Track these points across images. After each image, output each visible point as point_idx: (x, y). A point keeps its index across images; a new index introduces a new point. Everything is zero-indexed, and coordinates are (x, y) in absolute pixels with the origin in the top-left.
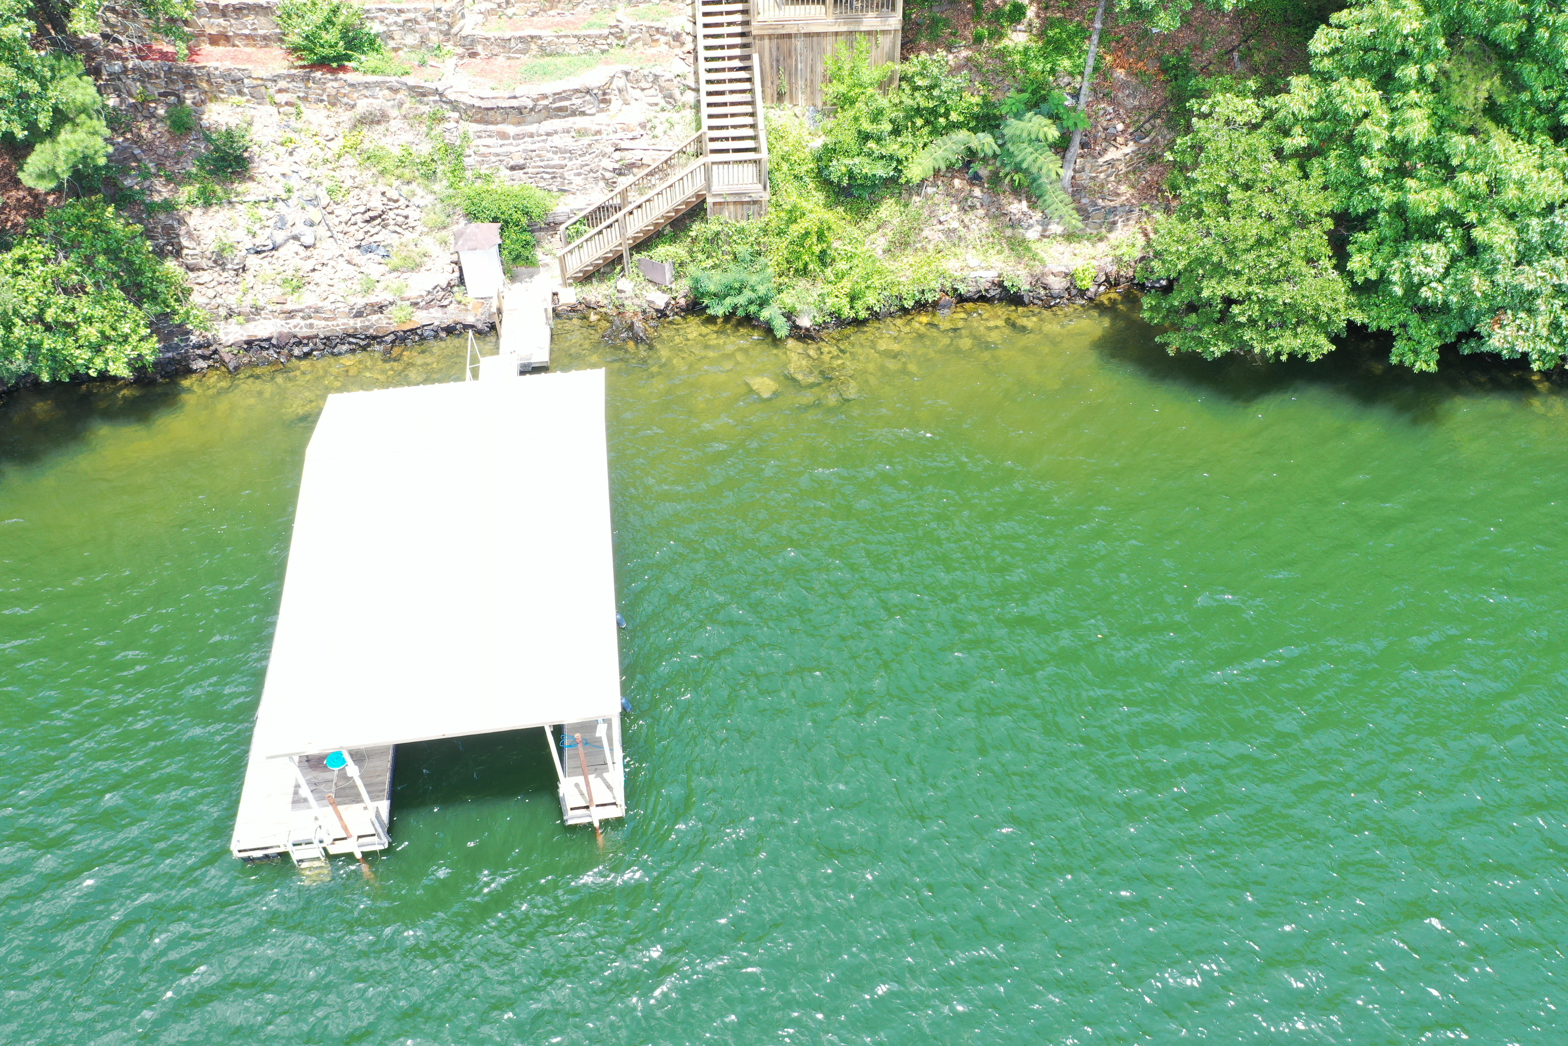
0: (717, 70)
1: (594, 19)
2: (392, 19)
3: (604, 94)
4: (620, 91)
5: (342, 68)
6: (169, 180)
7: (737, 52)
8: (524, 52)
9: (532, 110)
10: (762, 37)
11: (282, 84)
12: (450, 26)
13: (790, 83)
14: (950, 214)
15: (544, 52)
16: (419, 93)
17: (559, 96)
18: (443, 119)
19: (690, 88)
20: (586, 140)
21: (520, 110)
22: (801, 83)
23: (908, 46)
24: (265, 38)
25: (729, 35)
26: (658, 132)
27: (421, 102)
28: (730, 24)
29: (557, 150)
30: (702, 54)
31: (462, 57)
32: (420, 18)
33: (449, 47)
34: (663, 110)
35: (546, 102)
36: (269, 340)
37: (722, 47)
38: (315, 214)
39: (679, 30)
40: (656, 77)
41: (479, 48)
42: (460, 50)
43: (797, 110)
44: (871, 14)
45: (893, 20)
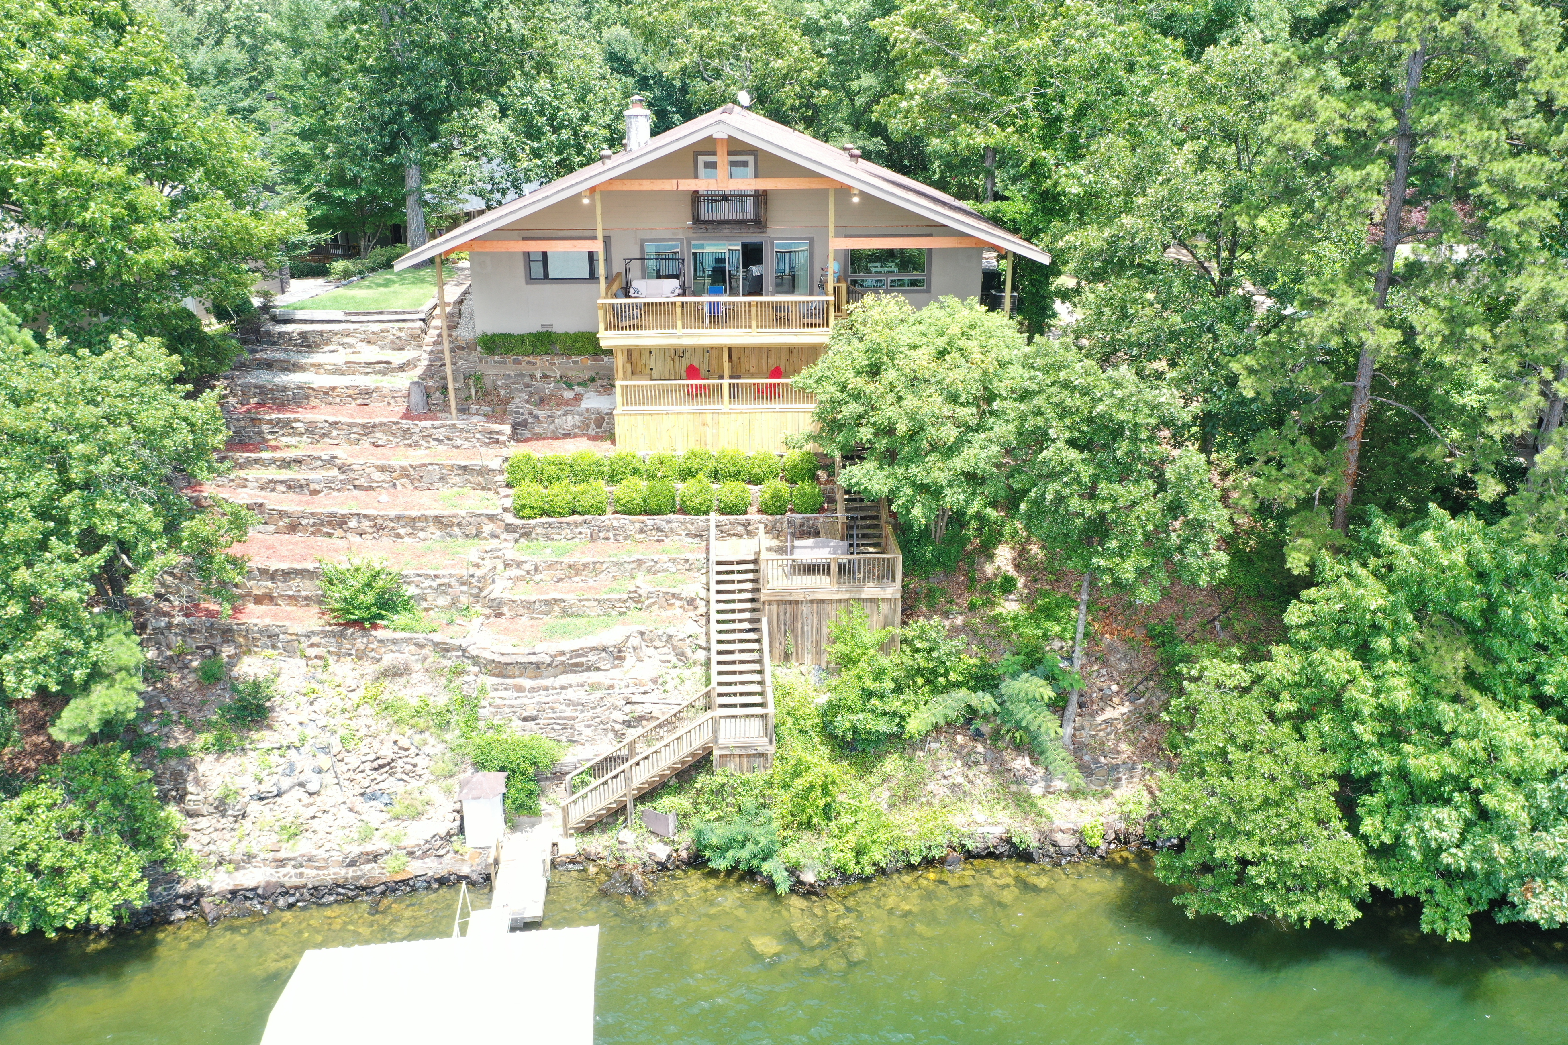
0: (727, 632)
1: (615, 585)
2: (427, 583)
3: (620, 651)
4: (635, 649)
5: (374, 626)
6: (189, 727)
7: (747, 615)
8: (547, 613)
9: (549, 665)
10: (770, 603)
11: (315, 639)
12: (481, 590)
13: (797, 644)
14: (955, 770)
15: (565, 613)
16: (443, 649)
17: (576, 653)
18: (463, 672)
19: (701, 647)
20: (598, 694)
21: (537, 665)
22: (807, 644)
23: (908, 612)
24: (307, 598)
25: (740, 601)
26: (669, 687)
27: (444, 657)
28: (740, 591)
29: (569, 703)
30: (714, 616)
31: (488, 617)
32: (453, 582)
33: (478, 607)
34: (675, 667)
35: (563, 658)
36: (255, 889)
37: (733, 611)
38: (324, 761)
39: (693, 595)
40: (670, 637)
41: (505, 610)
42: (487, 611)
43: (803, 668)
44: (871, 584)
45: (893, 590)
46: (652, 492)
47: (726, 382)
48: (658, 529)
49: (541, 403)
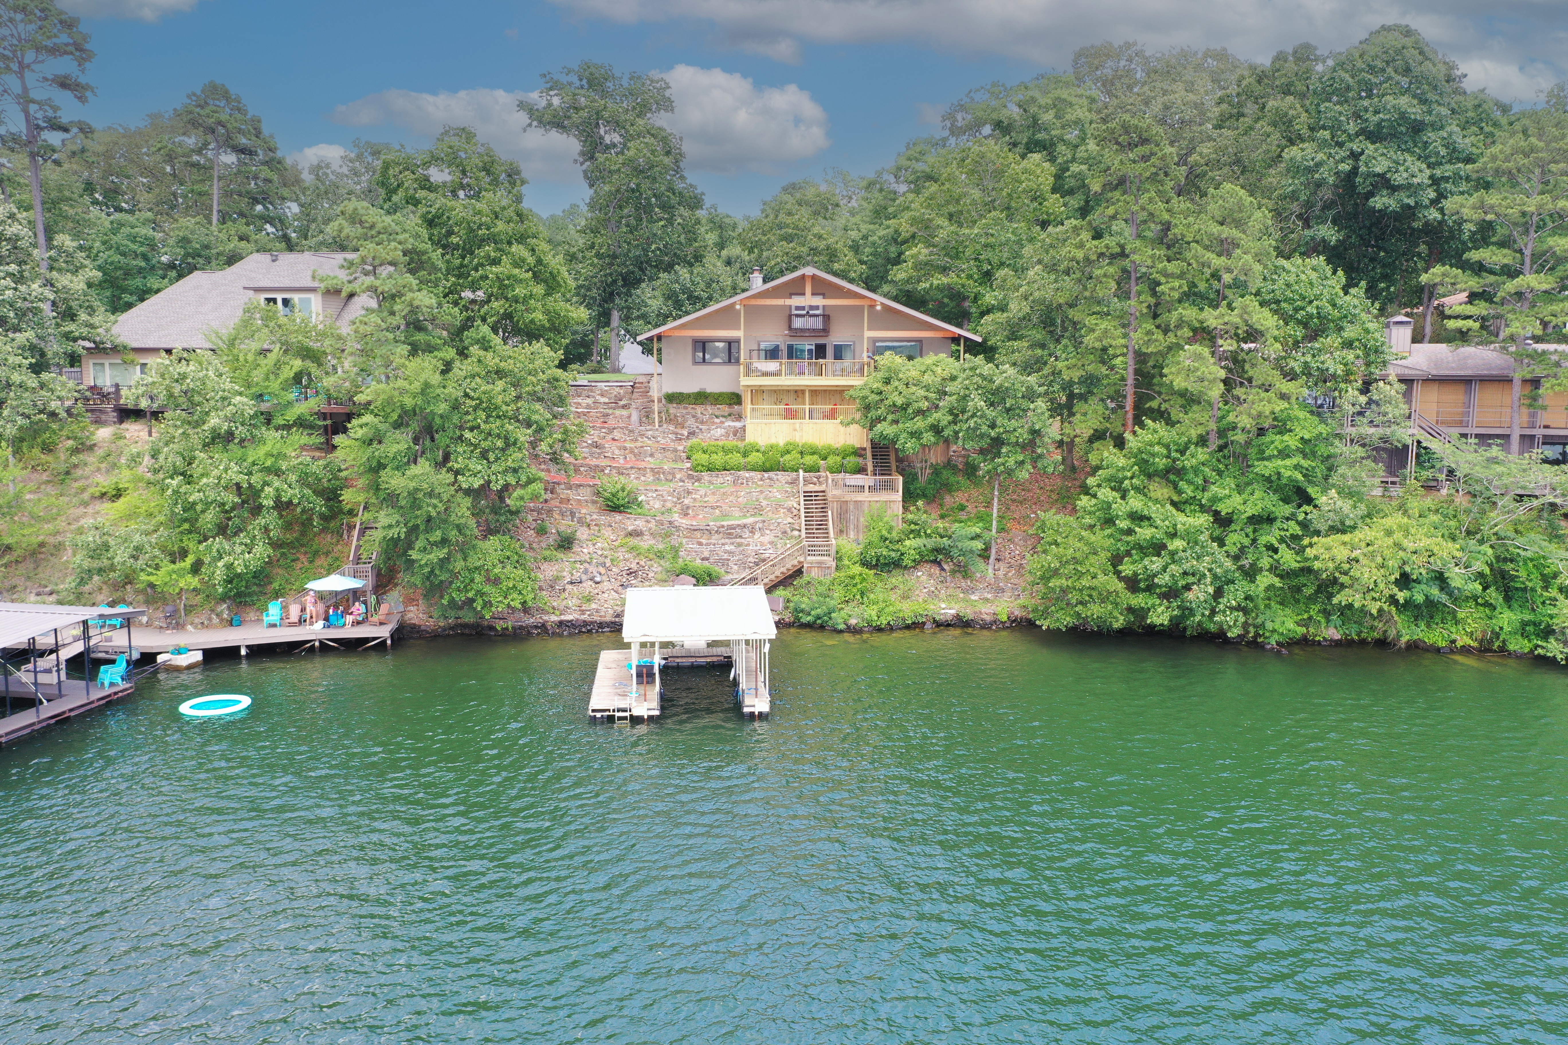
3: (752, 528)
4: (760, 529)
5: (623, 512)
9: (716, 531)
10: (833, 503)
11: (594, 517)
12: (678, 499)
13: (846, 526)
14: (931, 584)
15: (722, 514)
16: (661, 523)
17: (730, 527)
18: (671, 534)
19: (795, 529)
20: (741, 549)
21: (710, 532)
22: (852, 526)
23: (905, 509)
24: (586, 501)
27: (660, 528)
29: (726, 552)
30: (803, 515)
31: (681, 514)
32: (664, 494)
33: (675, 510)
34: (781, 539)
35: (723, 529)
36: (571, 622)
38: (603, 570)
39: (791, 506)
40: (779, 524)
41: (690, 511)
42: (681, 511)
43: (850, 540)
44: (886, 493)
45: (899, 496)
46: (768, 459)
47: (807, 407)
48: (770, 479)
49: (702, 423)
